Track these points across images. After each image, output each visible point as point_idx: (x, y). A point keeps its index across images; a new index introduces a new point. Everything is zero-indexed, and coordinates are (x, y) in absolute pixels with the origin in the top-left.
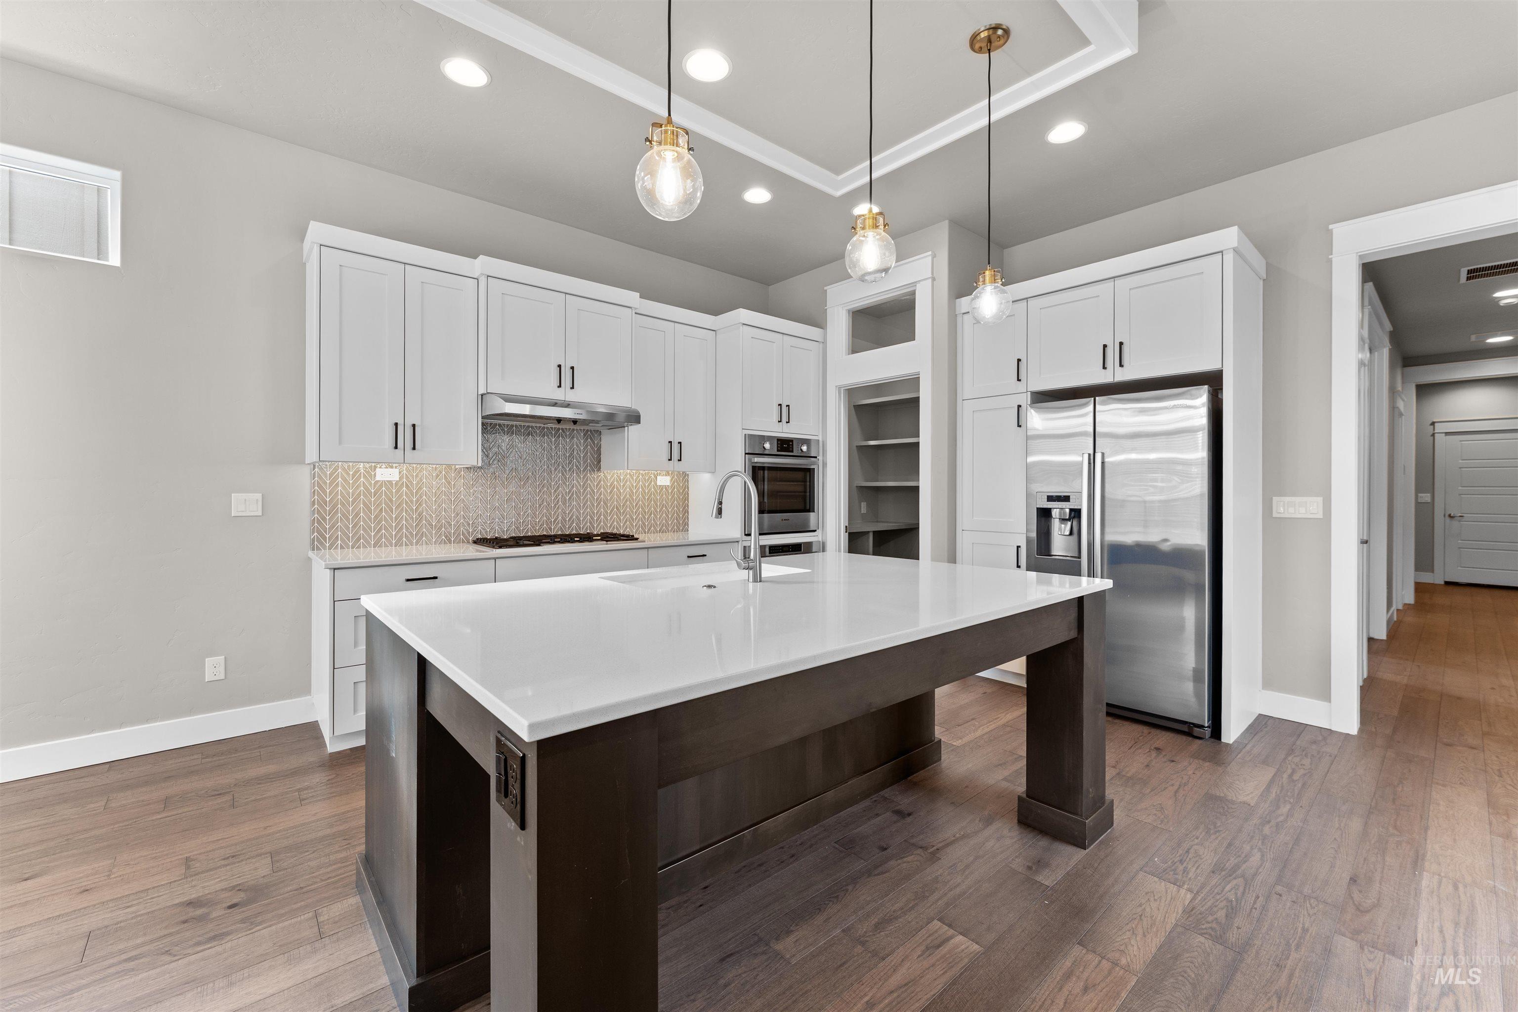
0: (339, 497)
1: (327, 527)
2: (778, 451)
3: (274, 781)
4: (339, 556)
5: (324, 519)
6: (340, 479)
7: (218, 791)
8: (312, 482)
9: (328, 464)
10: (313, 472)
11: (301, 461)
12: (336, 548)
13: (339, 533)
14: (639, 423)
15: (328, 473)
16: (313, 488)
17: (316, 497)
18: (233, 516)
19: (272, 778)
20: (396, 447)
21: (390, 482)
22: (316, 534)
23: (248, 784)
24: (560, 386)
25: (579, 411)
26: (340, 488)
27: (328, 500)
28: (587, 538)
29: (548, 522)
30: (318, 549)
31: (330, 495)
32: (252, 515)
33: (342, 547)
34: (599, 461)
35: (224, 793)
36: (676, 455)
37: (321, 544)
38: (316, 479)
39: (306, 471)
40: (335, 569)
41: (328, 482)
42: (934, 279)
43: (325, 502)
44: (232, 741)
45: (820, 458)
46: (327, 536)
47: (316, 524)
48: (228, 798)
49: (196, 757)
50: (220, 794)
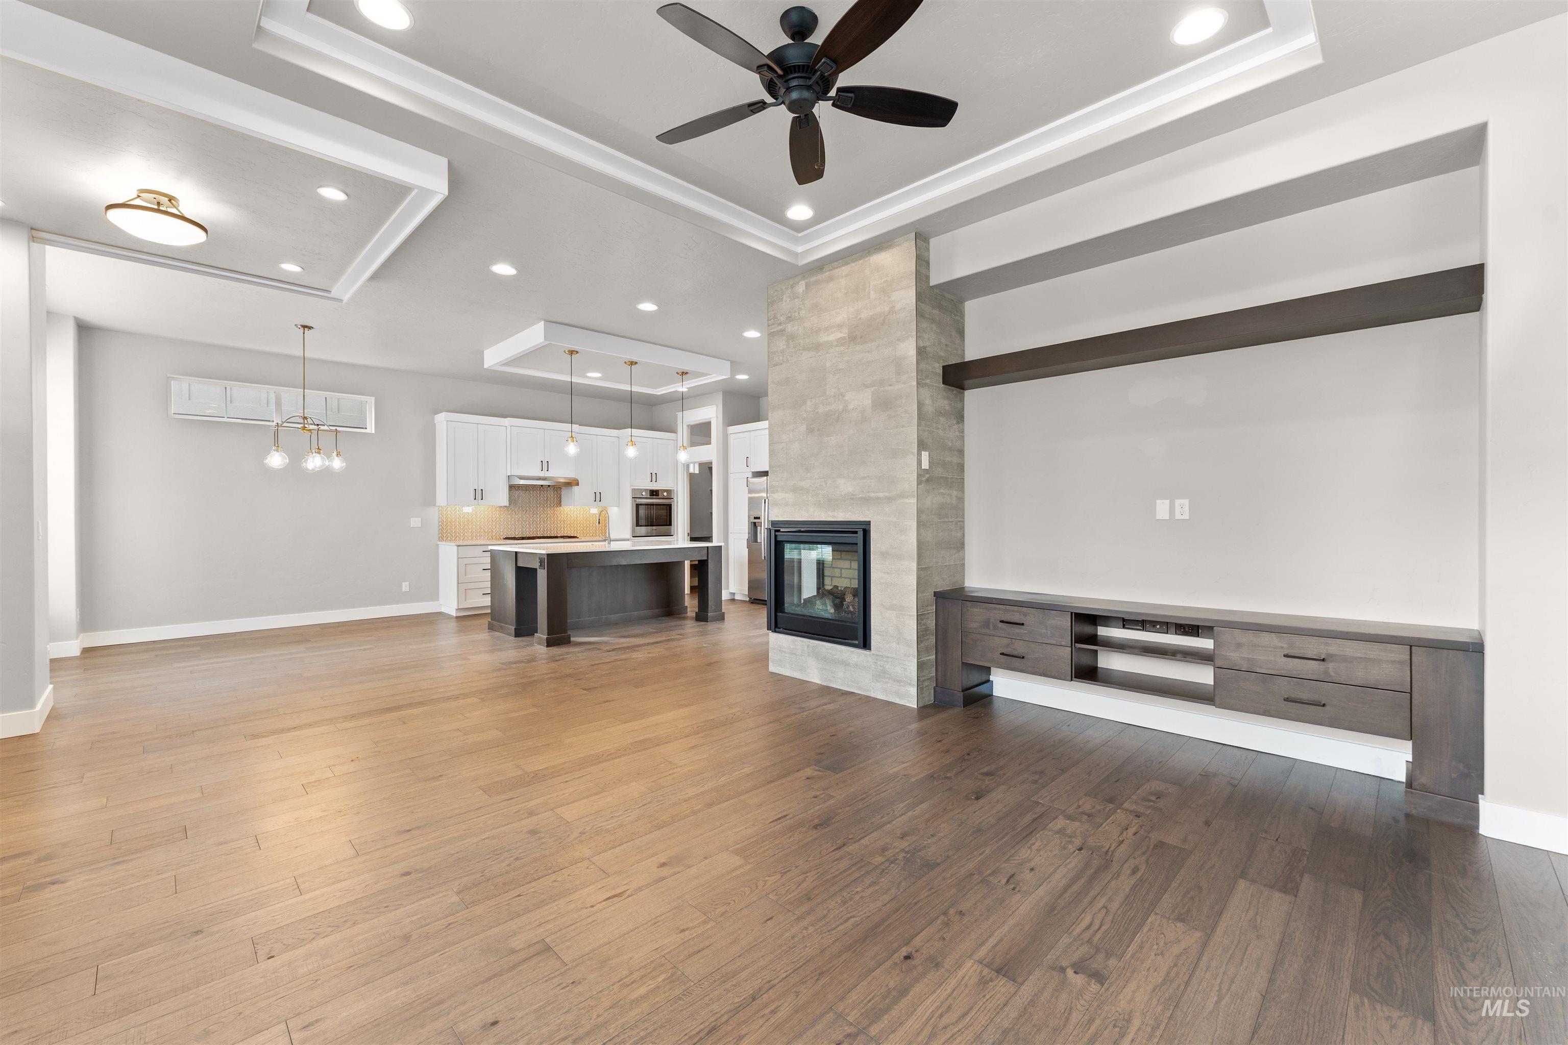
0: (450, 520)
1: (445, 532)
2: (650, 496)
5: (444, 528)
6: (450, 513)
10: (439, 509)
11: (434, 506)
13: (449, 534)
14: (578, 485)
15: (445, 512)
16: (439, 516)
17: (440, 519)
18: (411, 527)
20: (475, 499)
21: (468, 513)
22: (440, 535)
24: (542, 470)
25: (550, 482)
26: (449, 517)
27: (445, 522)
28: (556, 537)
29: (537, 531)
30: (442, 541)
31: (445, 519)
32: (417, 527)
33: (450, 541)
34: (561, 502)
36: (598, 499)
37: (442, 539)
38: (440, 513)
39: (436, 511)
40: (458, 546)
42: (717, 418)
45: (675, 499)
46: (445, 535)
47: (440, 531)
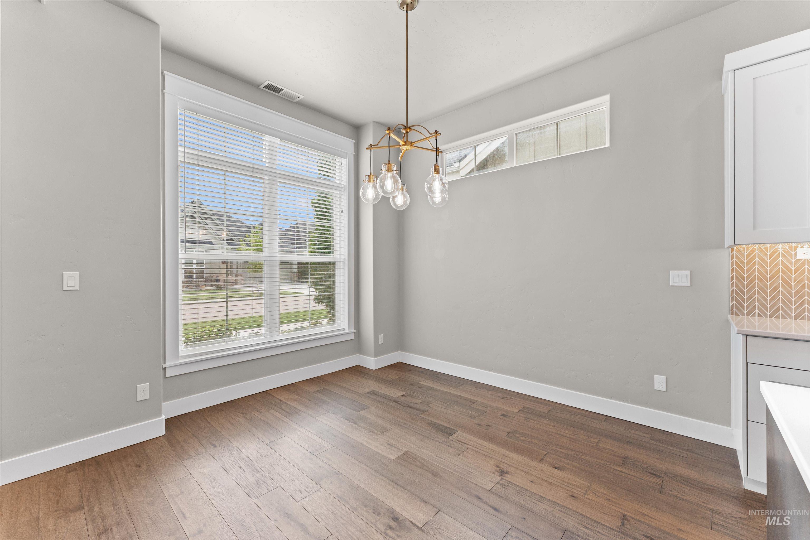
0: (757, 274)
1: (745, 298)
3: (694, 488)
4: (757, 322)
5: (742, 291)
6: (757, 259)
7: (654, 471)
8: (731, 262)
9: (745, 247)
10: (731, 254)
11: (721, 246)
12: (754, 315)
13: (757, 303)
15: (746, 254)
16: (732, 266)
17: (734, 273)
18: (670, 285)
19: (692, 484)
22: (734, 302)
23: (673, 478)
26: (757, 266)
27: (745, 276)
30: (736, 314)
31: (747, 272)
32: (683, 285)
33: (759, 315)
35: (657, 475)
37: (740, 310)
38: (734, 259)
39: (725, 254)
40: (747, 336)
41: (745, 261)
43: (743, 278)
44: (671, 435)
46: (745, 305)
47: (734, 295)
48: (657, 481)
49: (647, 435)
50: (654, 475)
